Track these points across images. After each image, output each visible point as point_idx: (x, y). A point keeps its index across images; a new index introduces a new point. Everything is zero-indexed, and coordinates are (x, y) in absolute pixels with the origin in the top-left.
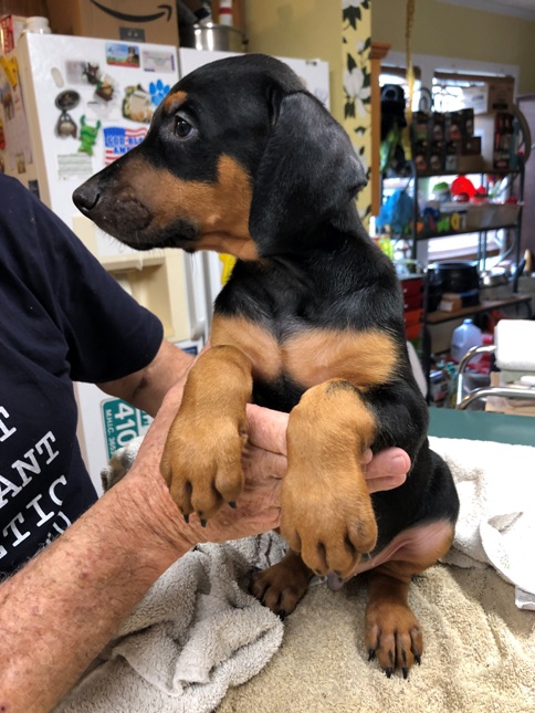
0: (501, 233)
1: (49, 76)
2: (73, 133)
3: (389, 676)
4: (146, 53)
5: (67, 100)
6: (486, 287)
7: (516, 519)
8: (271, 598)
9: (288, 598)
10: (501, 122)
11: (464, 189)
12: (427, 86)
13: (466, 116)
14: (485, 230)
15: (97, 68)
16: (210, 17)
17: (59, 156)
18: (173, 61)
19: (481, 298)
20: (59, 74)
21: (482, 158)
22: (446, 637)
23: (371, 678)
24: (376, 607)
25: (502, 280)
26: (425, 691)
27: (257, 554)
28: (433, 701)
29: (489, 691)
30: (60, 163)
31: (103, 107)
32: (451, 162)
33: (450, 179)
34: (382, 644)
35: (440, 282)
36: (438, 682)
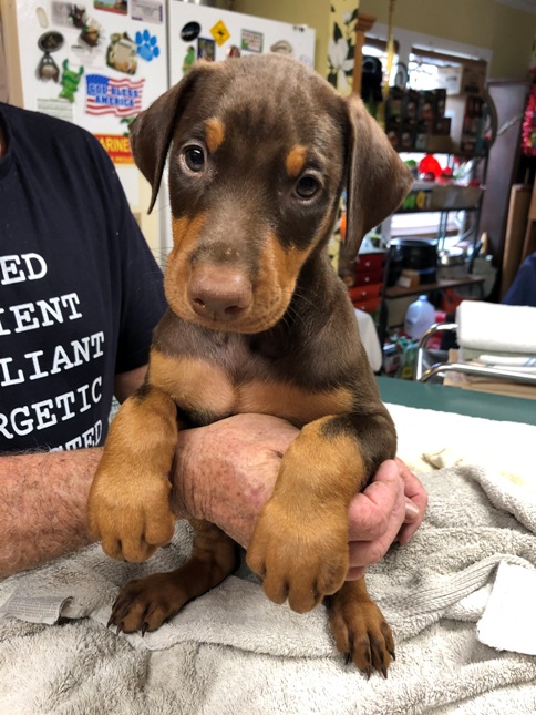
0: (462, 215)
1: (33, 15)
2: (55, 77)
4: (134, 1)
5: (50, 42)
6: (444, 266)
10: (471, 105)
11: (430, 168)
12: (404, 61)
13: (439, 96)
14: (445, 210)
15: (83, 11)
17: (39, 100)
18: (161, 12)
19: (438, 275)
20: (45, 15)
21: (450, 139)
25: (459, 260)
30: (40, 107)
31: (87, 53)
32: (421, 141)
33: (418, 157)
35: (400, 258)
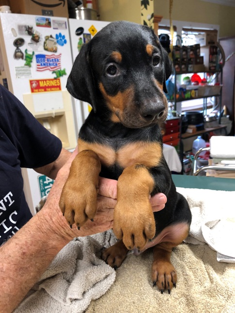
0: (213, 98)
1: (10, 32)
2: (22, 58)
3: (162, 293)
4: (54, 21)
5: (19, 43)
6: (207, 122)
7: (217, 223)
8: (110, 260)
9: (118, 260)
10: (212, 49)
11: (196, 79)
12: (179, 34)
13: (197, 47)
14: (207, 97)
15: (32, 28)
16: (82, 4)
17: (16, 67)
18: (66, 24)
19: (205, 126)
20: (15, 31)
21: (204, 65)
22: (187, 275)
23: (154, 294)
24: (157, 263)
25: (214, 119)
26: (178, 299)
27: (104, 241)
28: (181, 303)
29: (206, 298)
30: (16, 71)
31: (35, 45)
32: (191, 67)
33: (190, 75)
34: (159, 279)
35: (187, 120)
36: (184, 295)
